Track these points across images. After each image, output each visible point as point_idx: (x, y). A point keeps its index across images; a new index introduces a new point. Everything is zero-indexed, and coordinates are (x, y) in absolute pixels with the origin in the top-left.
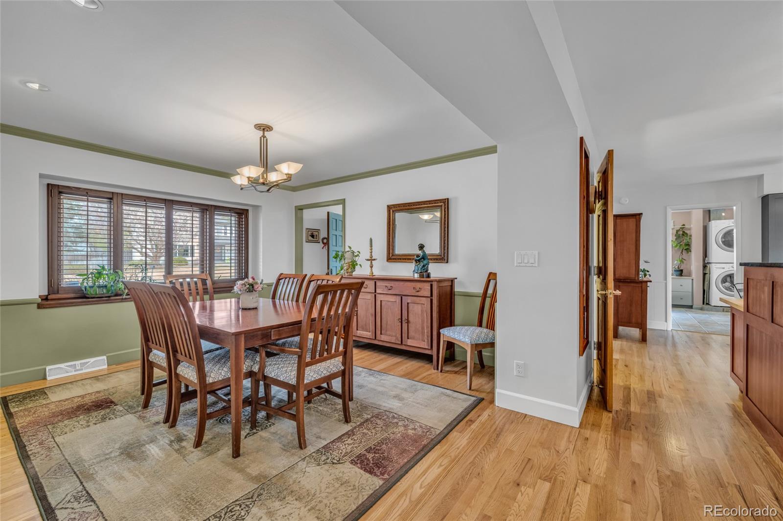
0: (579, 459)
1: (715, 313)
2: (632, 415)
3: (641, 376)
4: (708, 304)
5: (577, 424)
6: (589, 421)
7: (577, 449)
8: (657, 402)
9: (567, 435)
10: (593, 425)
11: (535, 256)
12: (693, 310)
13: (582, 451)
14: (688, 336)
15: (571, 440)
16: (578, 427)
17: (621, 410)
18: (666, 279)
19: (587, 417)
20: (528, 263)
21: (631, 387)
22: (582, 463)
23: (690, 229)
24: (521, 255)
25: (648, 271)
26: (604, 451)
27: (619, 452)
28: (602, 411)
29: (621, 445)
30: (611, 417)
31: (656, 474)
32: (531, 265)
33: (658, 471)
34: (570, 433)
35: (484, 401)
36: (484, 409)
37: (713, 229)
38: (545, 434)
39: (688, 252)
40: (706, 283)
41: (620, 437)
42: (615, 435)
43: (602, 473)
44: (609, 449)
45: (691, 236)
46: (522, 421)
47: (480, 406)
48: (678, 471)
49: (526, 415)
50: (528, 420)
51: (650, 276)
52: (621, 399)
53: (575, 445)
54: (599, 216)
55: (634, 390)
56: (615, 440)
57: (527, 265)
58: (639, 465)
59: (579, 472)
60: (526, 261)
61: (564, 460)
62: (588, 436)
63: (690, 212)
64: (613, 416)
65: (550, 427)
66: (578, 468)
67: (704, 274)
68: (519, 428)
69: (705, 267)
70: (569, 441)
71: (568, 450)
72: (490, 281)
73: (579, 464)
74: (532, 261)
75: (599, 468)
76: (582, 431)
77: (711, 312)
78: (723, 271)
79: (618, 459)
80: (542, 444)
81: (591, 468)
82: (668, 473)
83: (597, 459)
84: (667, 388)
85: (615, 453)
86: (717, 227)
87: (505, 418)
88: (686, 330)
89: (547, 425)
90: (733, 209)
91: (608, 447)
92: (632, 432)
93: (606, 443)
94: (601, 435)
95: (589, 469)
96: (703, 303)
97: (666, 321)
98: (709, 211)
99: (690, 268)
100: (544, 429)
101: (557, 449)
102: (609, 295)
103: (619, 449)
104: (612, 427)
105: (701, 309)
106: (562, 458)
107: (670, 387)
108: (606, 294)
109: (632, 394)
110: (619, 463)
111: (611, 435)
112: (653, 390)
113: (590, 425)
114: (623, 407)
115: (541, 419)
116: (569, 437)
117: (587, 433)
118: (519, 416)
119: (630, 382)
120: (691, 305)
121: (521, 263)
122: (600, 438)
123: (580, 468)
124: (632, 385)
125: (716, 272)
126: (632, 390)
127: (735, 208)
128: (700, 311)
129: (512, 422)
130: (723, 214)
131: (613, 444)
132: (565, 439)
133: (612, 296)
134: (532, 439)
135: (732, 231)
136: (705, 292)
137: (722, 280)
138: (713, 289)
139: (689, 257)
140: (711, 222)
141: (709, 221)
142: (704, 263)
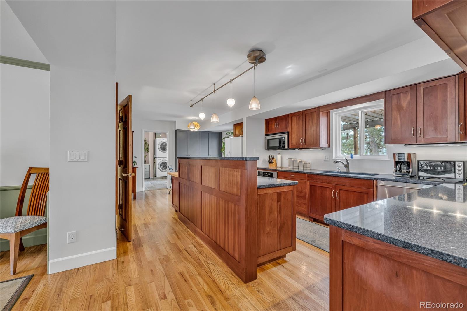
0: (123, 276)
1: (158, 180)
2: (141, 238)
3: (139, 217)
4: (155, 176)
5: (115, 257)
6: (121, 251)
7: (120, 271)
8: (149, 227)
9: (111, 266)
10: (124, 253)
11: (85, 154)
12: (150, 180)
13: (122, 270)
14: (152, 193)
15: (114, 267)
16: (116, 258)
17: (135, 238)
18: (142, 166)
19: (119, 250)
20: (79, 159)
21: (136, 224)
22: (125, 277)
23: (148, 141)
24: (74, 153)
25: (136, 162)
26: (134, 264)
27: (141, 260)
28: (126, 243)
29: (141, 256)
30: (132, 244)
31: (159, 261)
32: (82, 160)
33: (159, 259)
34: (113, 264)
35: (34, 277)
36: (37, 283)
37: (157, 142)
38: (97, 273)
39: (147, 152)
40: (155, 166)
41: (139, 252)
42: (136, 252)
43: (137, 275)
44: (136, 261)
45: (149, 144)
46: (76, 274)
47: (32, 282)
48: (166, 254)
49: (78, 268)
50: (81, 271)
51: (137, 164)
52: (133, 233)
53: (118, 269)
54: (120, 131)
55: (138, 225)
56: (137, 255)
57: (79, 160)
58: (151, 261)
59: (125, 283)
60: (78, 157)
61: (115, 282)
62: (123, 260)
63: (148, 133)
64: (132, 243)
65: (98, 267)
66: (124, 281)
67: (154, 162)
68: (76, 279)
69: (154, 159)
70: (114, 269)
71: (115, 274)
72: (30, 174)
73: (124, 279)
74: (83, 157)
75: (134, 274)
76: (119, 259)
77: (157, 180)
78: (161, 160)
79: (142, 263)
80: (97, 280)
81: (131, 277)
82: (163, 258)
83: (132, 270)
84: (151, 219)
85: (139, 261)
86: (159, 141)
87: (61, 279)
88: (150, 190)
89: (96, 267)
90: (166, 134)
91: (135, 260)
92: (144, 247)
93: (134, 259)
94: (129, 256)
95: (130, 278)
96: (154, 176)
97: (142, 187)
98: (155, 133)
99: (148, 160)
100: (95, 271)
101: (108, 278)
102: (129, 176)
103: (140, 258)
104: (134, 249)
105: (153, 179)
106: (113, 281)
107: (152, 218)
108: (128, 176)
109: (138, 228)
110: (142, 265)
111: (134, 254)
112: (145, 222)
113: (122, 254)
114: (135, 236)
115: (91, 265)
116: (113, 266)
117: (122, 259)
118: (73, 272)
119: (135, 222)
120: (149, 177)
121: (74, 159)
122: (130, 258)
123: (125, 280)
124: (136, 223)
125: (159, 161)
126: (137, 226)
127: (167, 133)
128: (153, 180)
129: (69, 279)
130: (160, 135)
131: (137, 257)
132: (111, 269)
133: (131, 176)
134: (89, 281)
135: (163, 143)
136: (154, 171)
137: (161, 165)
138: (157, 169)
139: (148, 154)
140: (156, 139)
141: (155, 138)
142: (154, 157)
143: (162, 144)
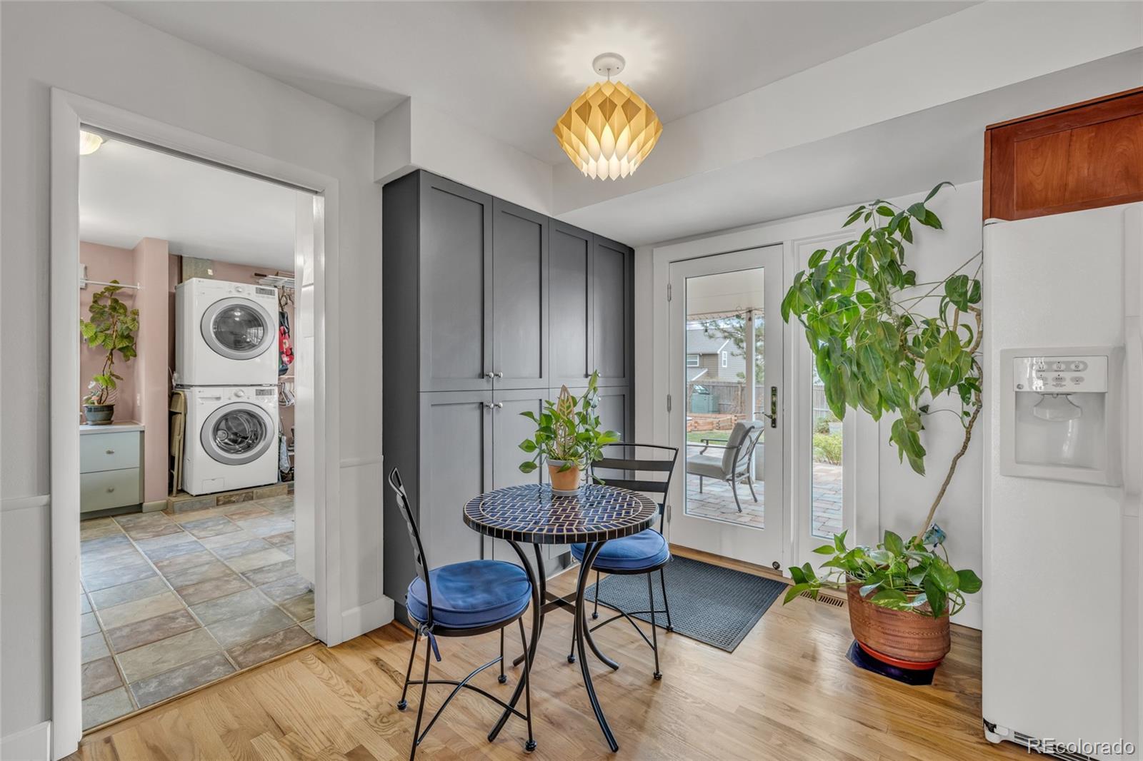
1: (198, 514)
4: (182, 491)
12: (145, 517)
37: (196, 303)
39: (127, 358)
40: (177, 438)
45: (136, 313)
67: (172, 415)
69: (172, 395)
77: (191, 517)
78: (218, 403)
86: (205, 296)
96: (170, 492)
98: (181, 258)
99: (134, 399)
105: (167, 510)
120: (139, 502)
125: (202, 410)
128: (164, 519)
135: (233, 308)
136: (174, 463)
137: (216, 429)
138: (196, 452)
139: (132, 370)
140: (186, 283)
141: (181, 281)
142: (171, 387)
143: (225, 316)
